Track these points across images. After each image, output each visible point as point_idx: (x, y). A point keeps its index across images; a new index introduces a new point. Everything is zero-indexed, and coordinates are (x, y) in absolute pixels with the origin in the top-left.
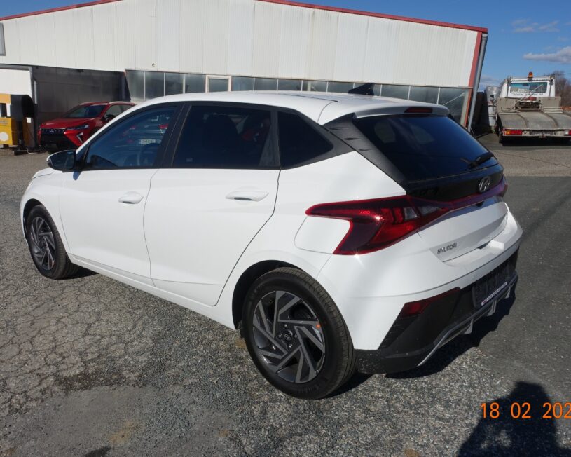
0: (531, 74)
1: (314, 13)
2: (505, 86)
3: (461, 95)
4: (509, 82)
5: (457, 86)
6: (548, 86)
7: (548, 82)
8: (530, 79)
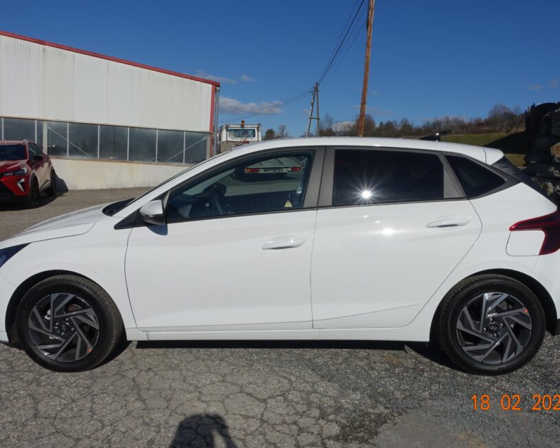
0: (243, 122)
1: (44, 50)
2: (224, 131)
3: (204, 139)
4: (227, 127)
5: (200, 131)
6: (256, 132)
7: (256, 129)
8: (242, 126)
